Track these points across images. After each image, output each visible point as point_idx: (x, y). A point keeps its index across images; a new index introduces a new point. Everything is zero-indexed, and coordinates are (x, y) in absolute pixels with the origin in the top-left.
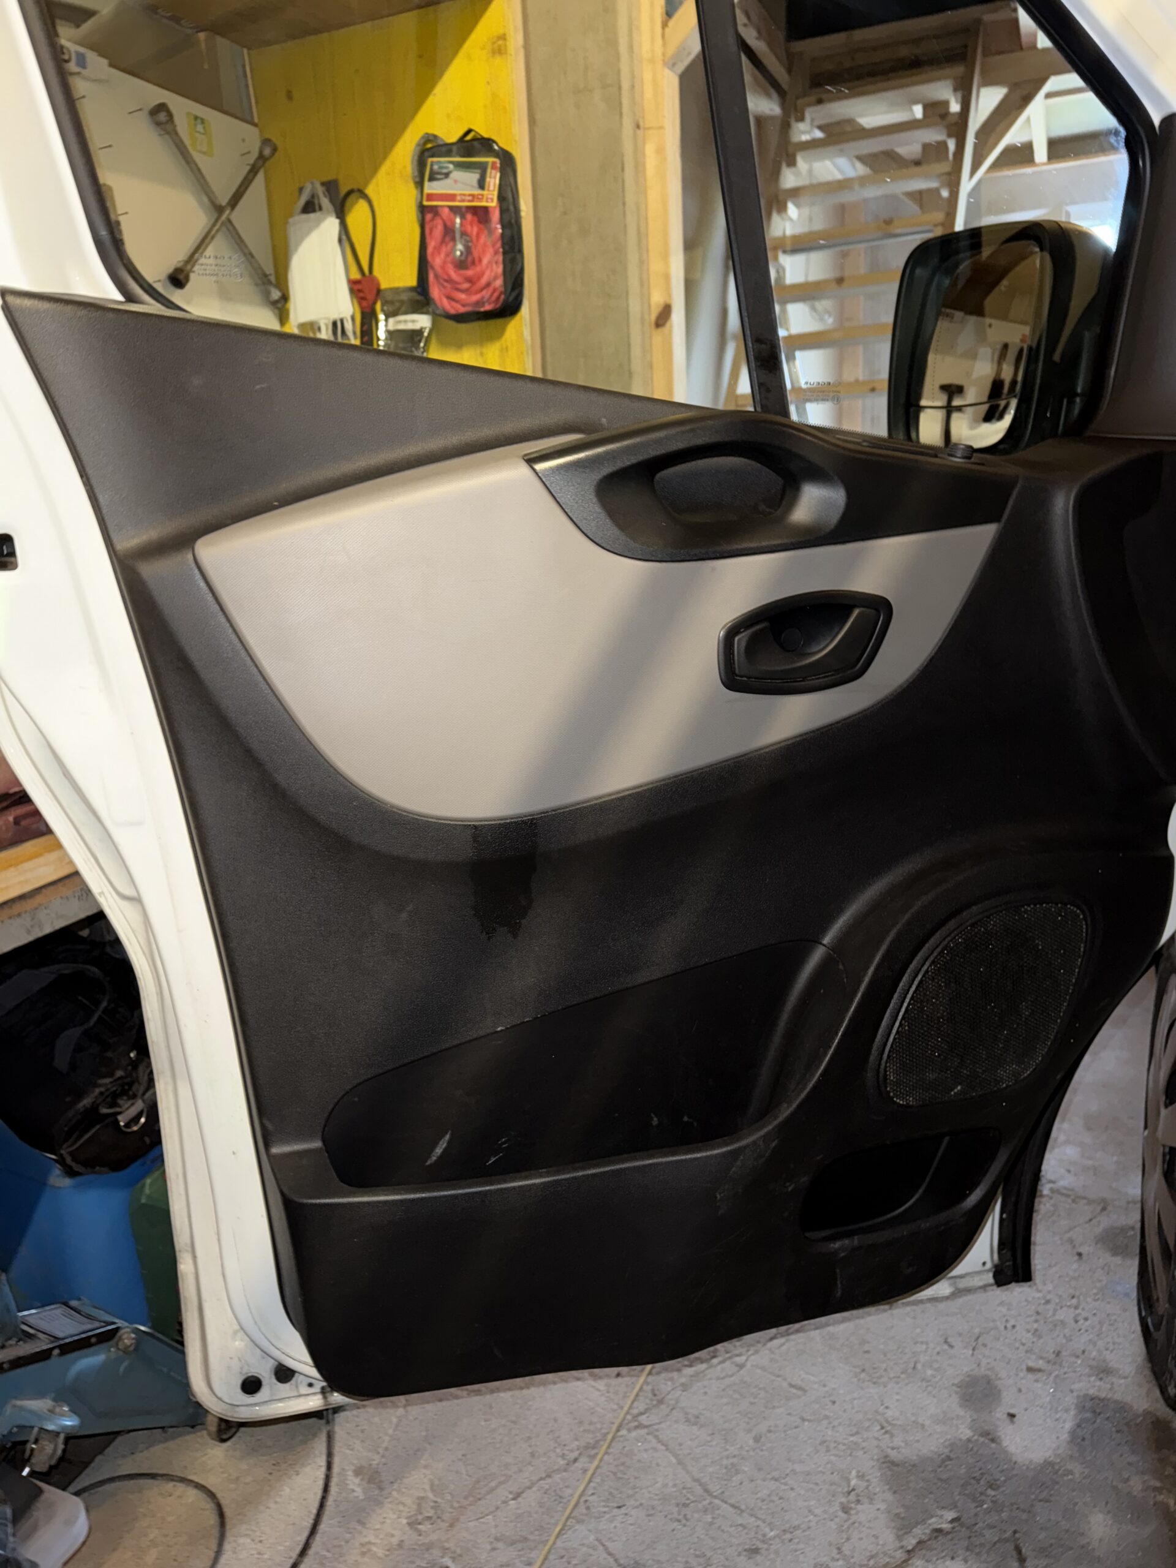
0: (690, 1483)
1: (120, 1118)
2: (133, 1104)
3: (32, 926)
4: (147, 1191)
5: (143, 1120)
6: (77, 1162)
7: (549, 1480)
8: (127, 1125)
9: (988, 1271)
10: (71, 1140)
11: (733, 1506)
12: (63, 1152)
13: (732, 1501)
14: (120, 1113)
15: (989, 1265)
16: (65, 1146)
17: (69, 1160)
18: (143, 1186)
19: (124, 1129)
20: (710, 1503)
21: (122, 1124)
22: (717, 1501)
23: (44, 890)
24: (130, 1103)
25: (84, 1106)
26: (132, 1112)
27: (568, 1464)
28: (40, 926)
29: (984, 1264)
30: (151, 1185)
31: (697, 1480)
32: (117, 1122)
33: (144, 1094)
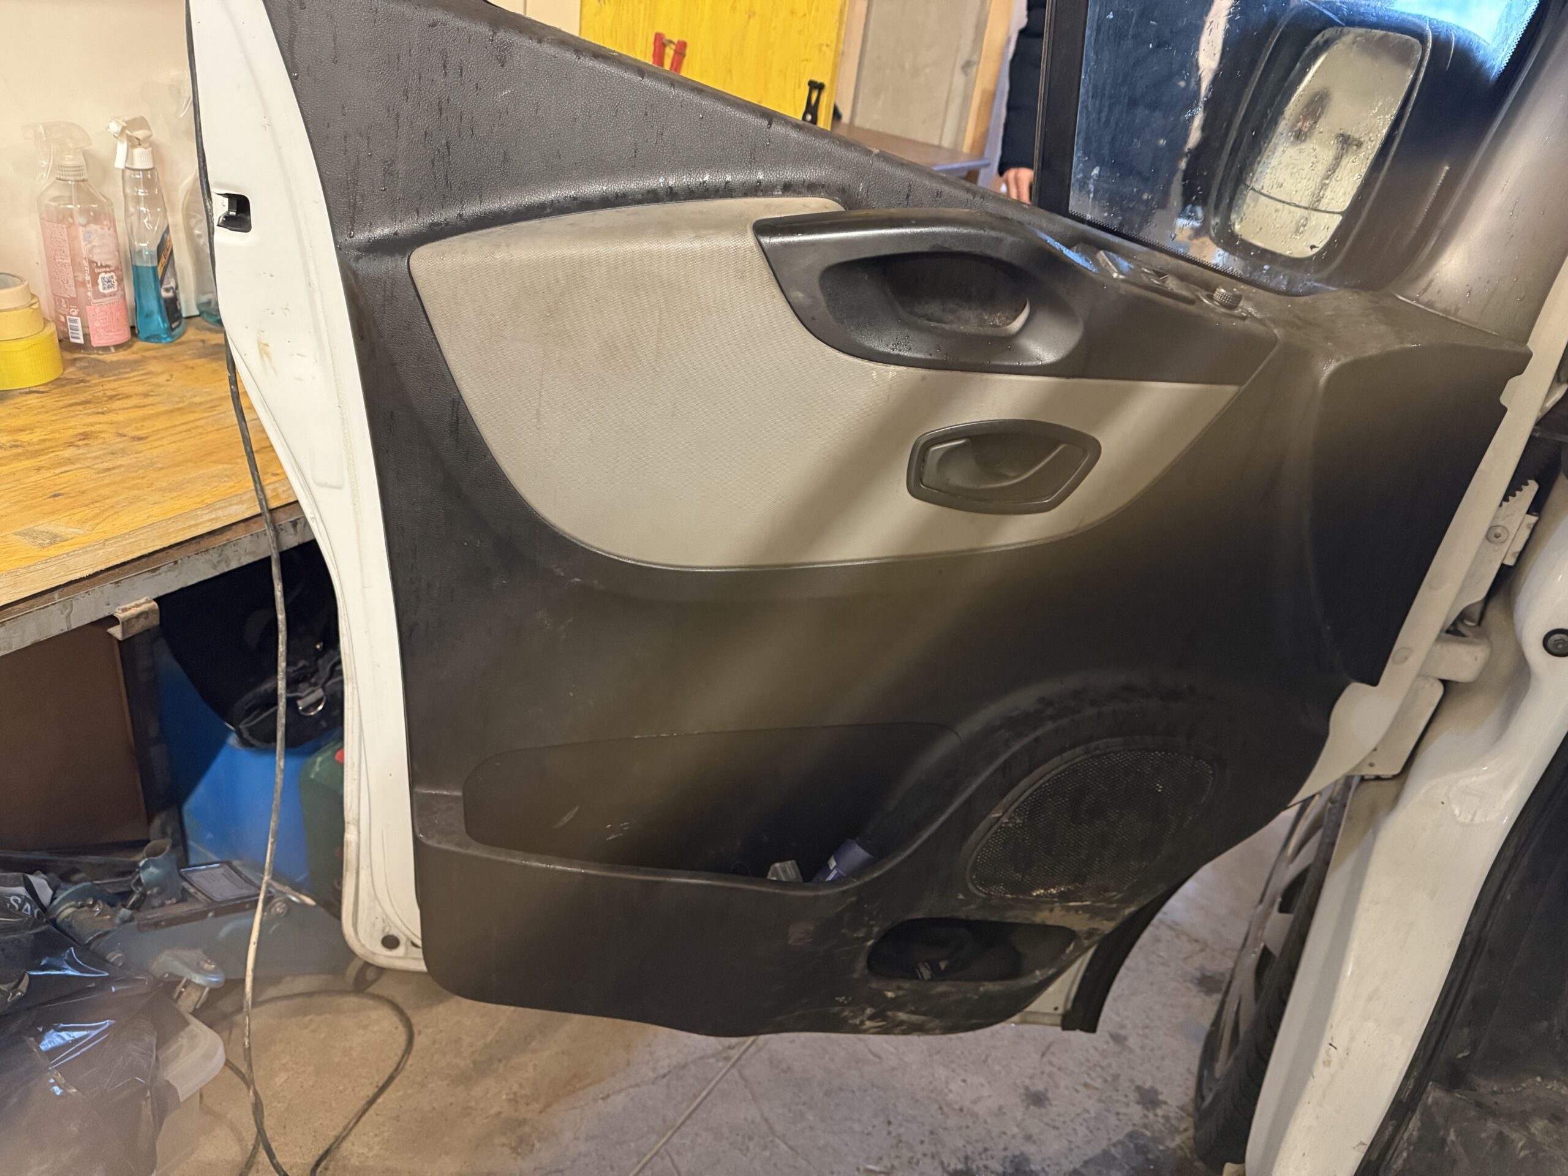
0: (758, 1119)
1: (299, 702)
2: (313, 692)
3: (219, 562)
4: (317, 768)
5: (320, 708)
6: (254, 737)
7: (637, 1089)
8: (306, 709)
9: (1059, 1015)
10: (251, 717)
11: (791, 1148)
12: (241, 727)
13: (791, 1143)
14: (300, 698)
15: (1060, 1011)
16: (243, 722)
17: (246, 735)
18: (315, 763)
19: (303, 713)
20: (772, 1141)
21: (300, 708)
22: (777, 1141)
23: (234, 527)
24: (310, 690)
25: (266, 690)
26: (312, 698)
27: (657, 1078)
28: (226, 562)
29: (1056, 1009)
30: (321, 763)
31: (766, 1120)
32: (297, 707)
33: (326, 682)
